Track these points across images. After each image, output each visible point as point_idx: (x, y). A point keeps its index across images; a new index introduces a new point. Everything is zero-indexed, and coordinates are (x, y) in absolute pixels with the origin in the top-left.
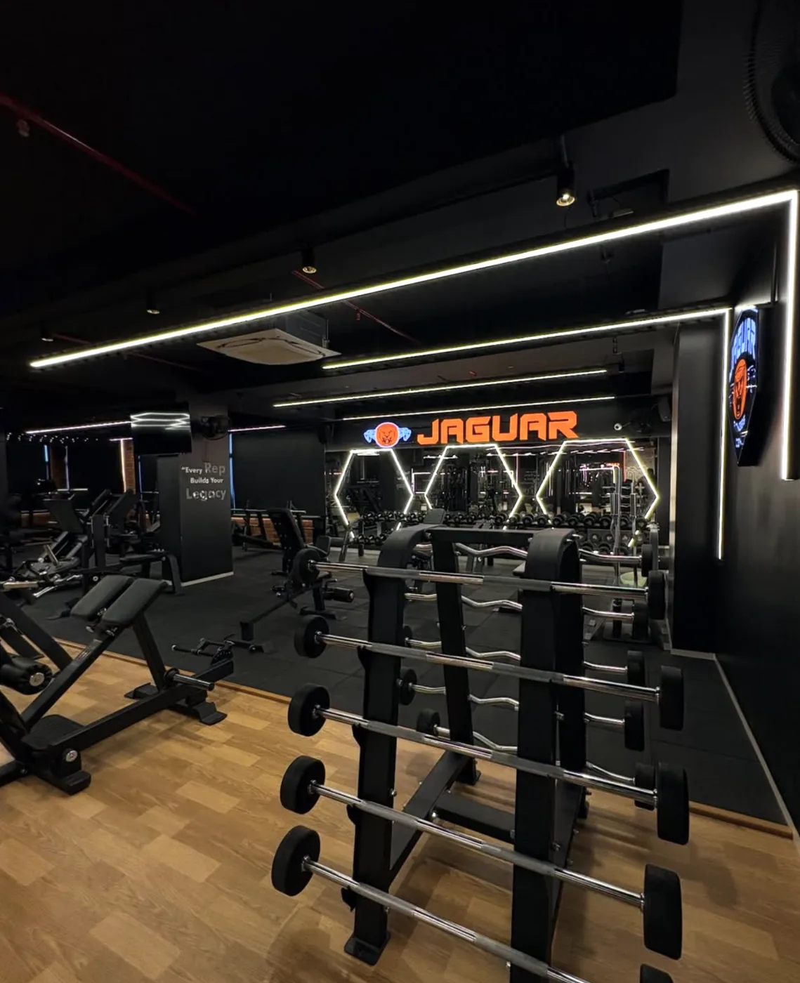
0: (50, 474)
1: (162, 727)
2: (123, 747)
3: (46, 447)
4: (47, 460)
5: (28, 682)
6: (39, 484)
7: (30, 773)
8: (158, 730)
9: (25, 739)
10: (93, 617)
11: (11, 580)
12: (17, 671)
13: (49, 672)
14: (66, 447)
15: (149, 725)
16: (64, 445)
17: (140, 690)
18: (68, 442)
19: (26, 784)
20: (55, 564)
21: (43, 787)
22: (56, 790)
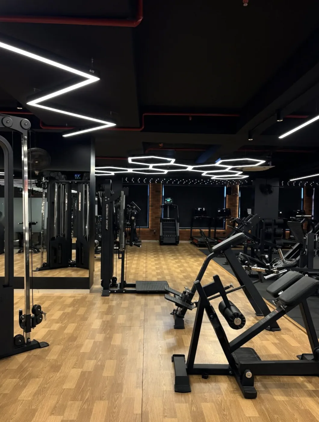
0: (304, 206)
1: (310, 387)
2: (282, 387)
3: (302, 189)
4: (302, 197)
5: (233, 321)
6: (298, 212)
7: (233, 375)
8: (307, 387)
9: (233, 354)
10: (276, 295)
11: (255, 266)
12: (231, 313)
13: (244, 320)
14: (314, 189)
15: (302, 382)
16: (313, 187)
17: (306, 357)
18: (314, 185)
19: (231, 381)
20: (283, 262)
21: (235, 386)
22: (240, 391)
